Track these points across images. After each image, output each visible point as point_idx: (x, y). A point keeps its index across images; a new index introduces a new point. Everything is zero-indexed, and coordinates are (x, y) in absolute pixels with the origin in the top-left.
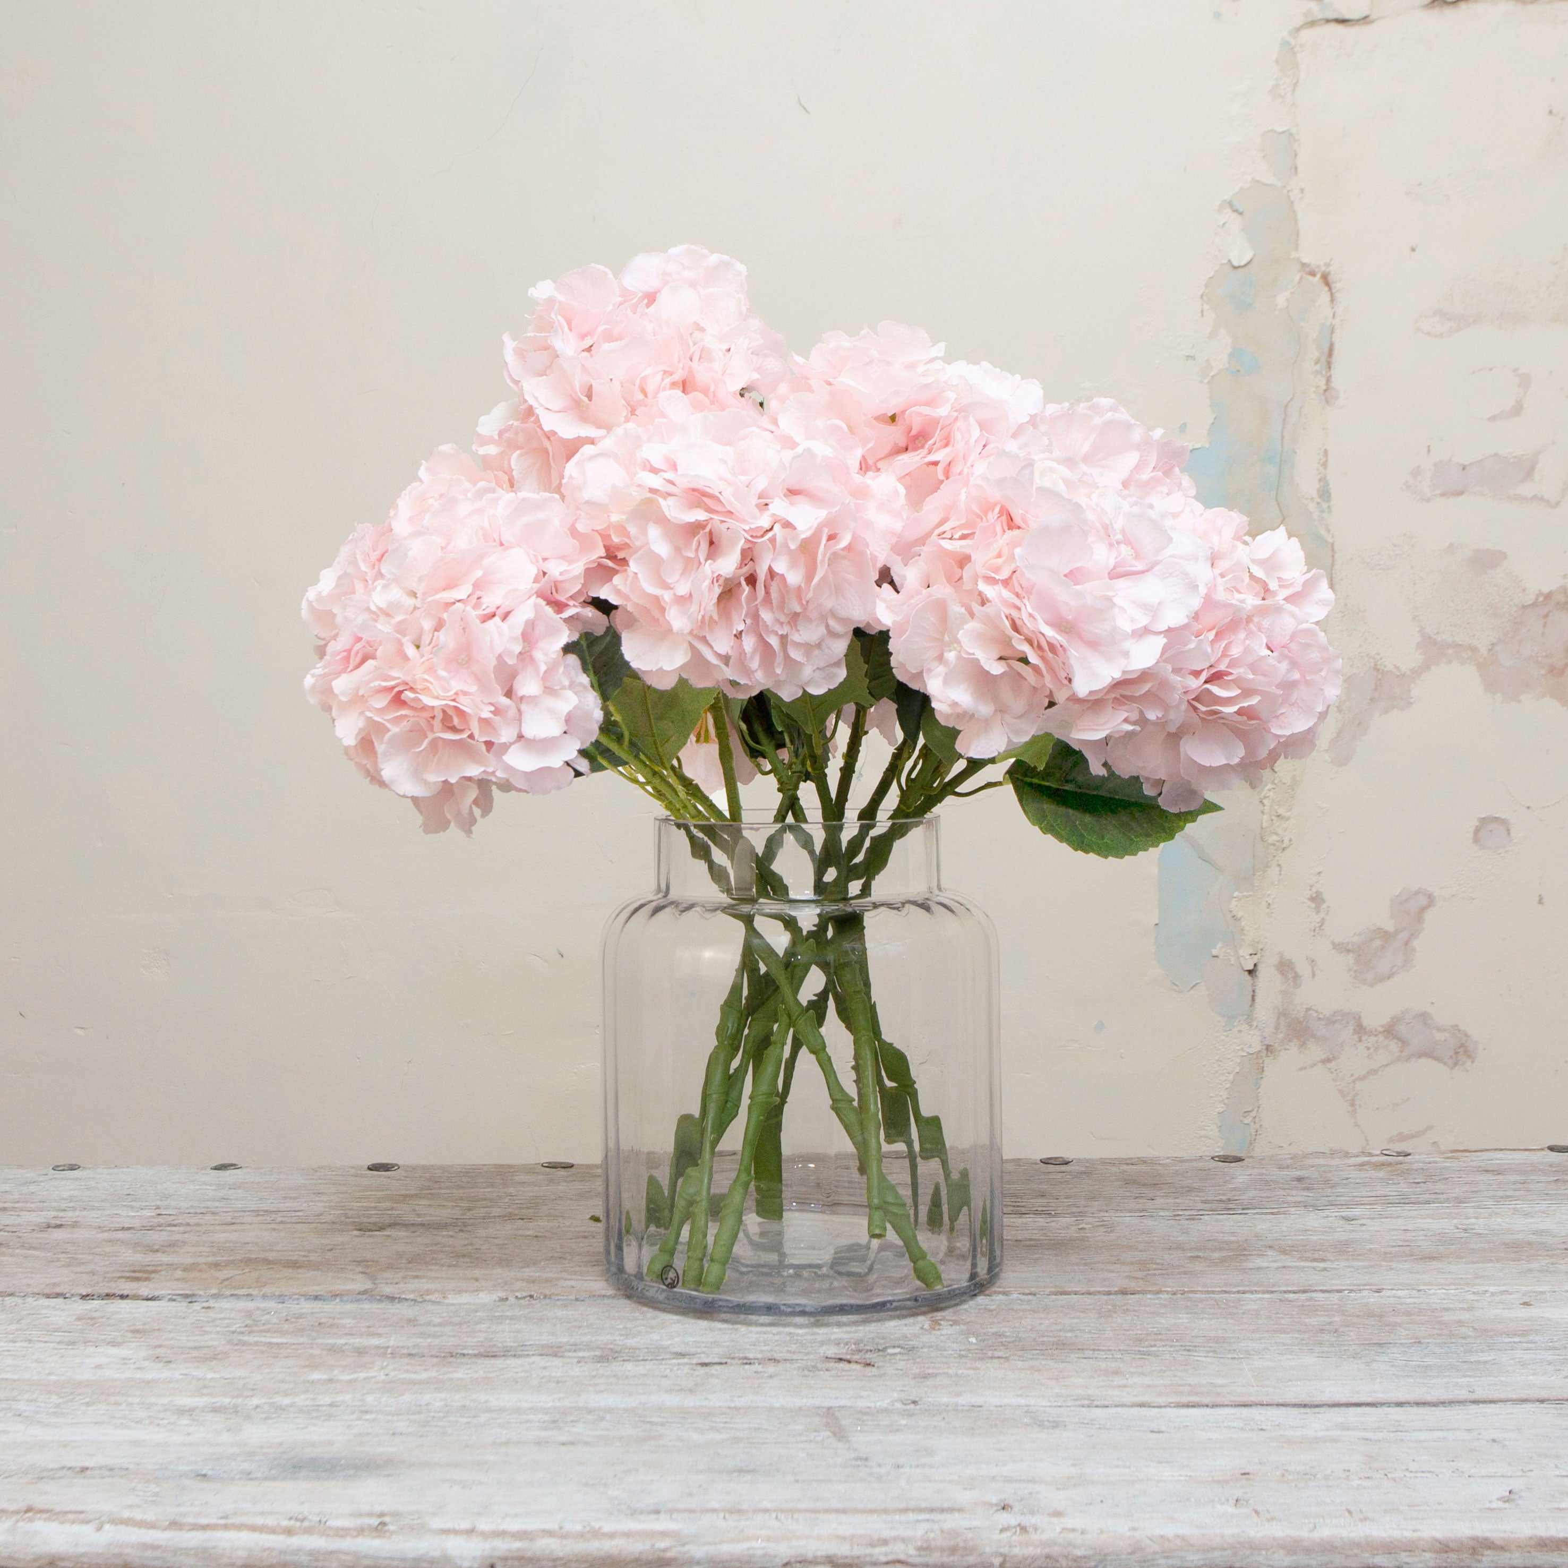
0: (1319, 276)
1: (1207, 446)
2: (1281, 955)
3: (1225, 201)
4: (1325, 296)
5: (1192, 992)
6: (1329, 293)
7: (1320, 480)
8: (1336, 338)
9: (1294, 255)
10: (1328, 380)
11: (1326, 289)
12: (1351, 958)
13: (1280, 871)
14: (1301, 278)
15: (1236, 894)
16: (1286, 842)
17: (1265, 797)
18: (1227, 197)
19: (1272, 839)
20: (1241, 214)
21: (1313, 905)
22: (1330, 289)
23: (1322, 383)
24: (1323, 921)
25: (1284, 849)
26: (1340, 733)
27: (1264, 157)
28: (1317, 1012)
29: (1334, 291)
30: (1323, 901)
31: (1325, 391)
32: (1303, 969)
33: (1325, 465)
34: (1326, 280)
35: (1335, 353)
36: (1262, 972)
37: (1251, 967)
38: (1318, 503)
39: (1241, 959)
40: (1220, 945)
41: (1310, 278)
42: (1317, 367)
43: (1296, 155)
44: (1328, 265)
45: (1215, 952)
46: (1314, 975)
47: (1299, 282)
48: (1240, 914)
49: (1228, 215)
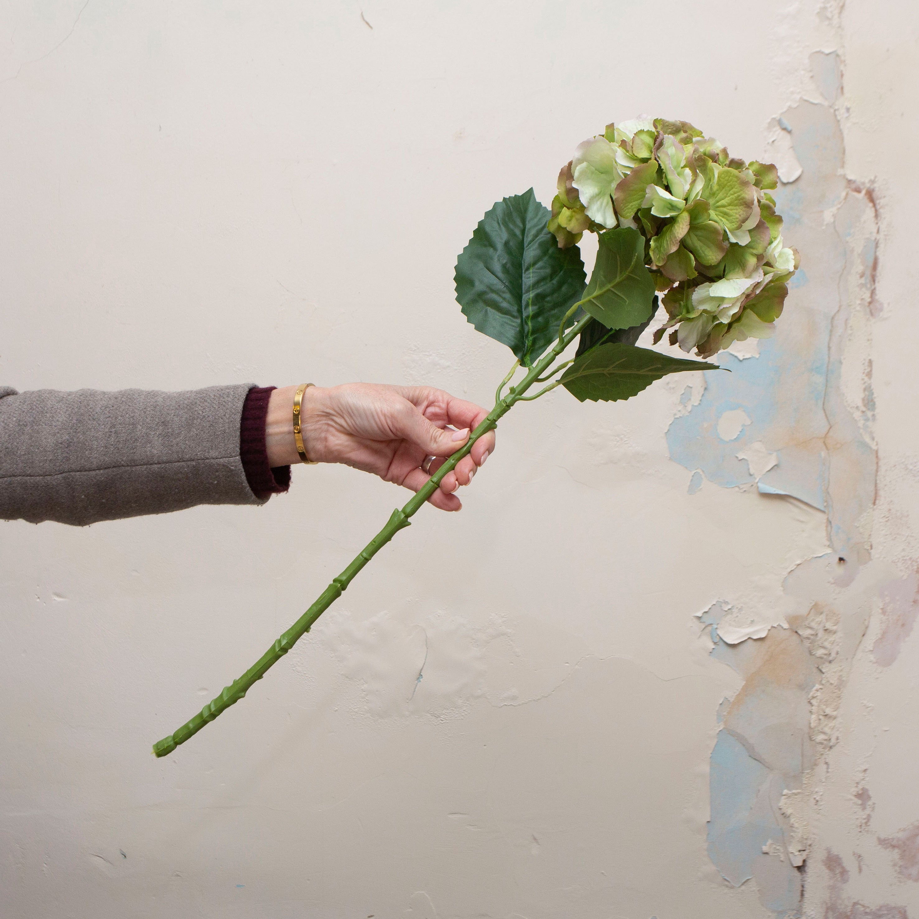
0: (864, 192)
1: (757, 356)
2: (829, 851)
3: (774, 119)
4: (870, 212)
5: (743, 887)
6: (873, 209)
7: (865, 390)
8: (879, 254)
9: (840, 172)
10: (873, 292)
11: (871, 205)
12: (896, 854)
13: (828, 768)
14: (847, 194)
15: (785, 792)
16: (833, 741)
17: (813, 697)
18: (776, 116)
19: (820, 738)
20: (790, 132)
21: (860, 802)
22: (874, 205)
23: (867, 296)
24: (869, 817)
25: (831, 747)
26: (884, 634)
27: (812, 77)
28: (863, 906)
29: (878, 207)
30: (869, 797)
31: (870, 303)
32: (849, 863)
33: (869, 374)
34: (870, 196)
35: (879, 268)
36: (811, 868)
37: (800, 864)
38: (863, 412)
39: (791, 855)
40: (770, 842)
41: (855, 194)
42: (863, 281)
43: (842, 75)
44: (872, 182)
45: (765, 849)
46: (860, 870)
47: (845, 198)
48: (789, 811)
49: (777, 133)
